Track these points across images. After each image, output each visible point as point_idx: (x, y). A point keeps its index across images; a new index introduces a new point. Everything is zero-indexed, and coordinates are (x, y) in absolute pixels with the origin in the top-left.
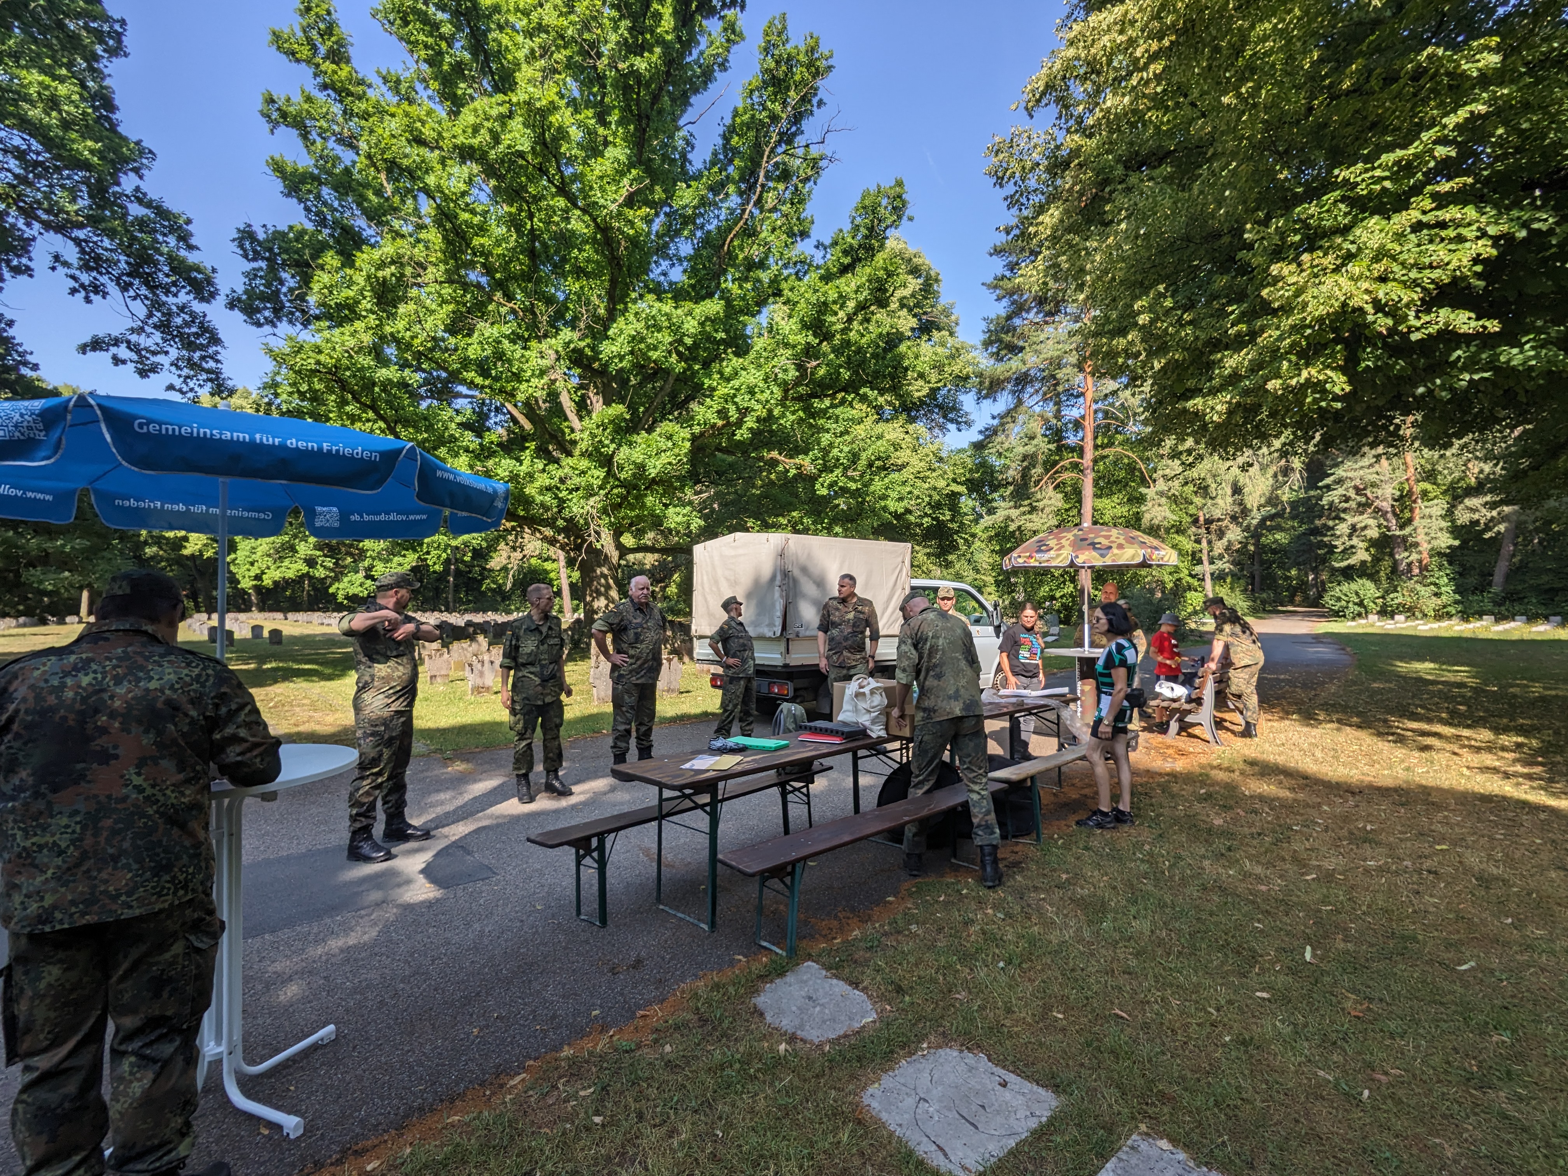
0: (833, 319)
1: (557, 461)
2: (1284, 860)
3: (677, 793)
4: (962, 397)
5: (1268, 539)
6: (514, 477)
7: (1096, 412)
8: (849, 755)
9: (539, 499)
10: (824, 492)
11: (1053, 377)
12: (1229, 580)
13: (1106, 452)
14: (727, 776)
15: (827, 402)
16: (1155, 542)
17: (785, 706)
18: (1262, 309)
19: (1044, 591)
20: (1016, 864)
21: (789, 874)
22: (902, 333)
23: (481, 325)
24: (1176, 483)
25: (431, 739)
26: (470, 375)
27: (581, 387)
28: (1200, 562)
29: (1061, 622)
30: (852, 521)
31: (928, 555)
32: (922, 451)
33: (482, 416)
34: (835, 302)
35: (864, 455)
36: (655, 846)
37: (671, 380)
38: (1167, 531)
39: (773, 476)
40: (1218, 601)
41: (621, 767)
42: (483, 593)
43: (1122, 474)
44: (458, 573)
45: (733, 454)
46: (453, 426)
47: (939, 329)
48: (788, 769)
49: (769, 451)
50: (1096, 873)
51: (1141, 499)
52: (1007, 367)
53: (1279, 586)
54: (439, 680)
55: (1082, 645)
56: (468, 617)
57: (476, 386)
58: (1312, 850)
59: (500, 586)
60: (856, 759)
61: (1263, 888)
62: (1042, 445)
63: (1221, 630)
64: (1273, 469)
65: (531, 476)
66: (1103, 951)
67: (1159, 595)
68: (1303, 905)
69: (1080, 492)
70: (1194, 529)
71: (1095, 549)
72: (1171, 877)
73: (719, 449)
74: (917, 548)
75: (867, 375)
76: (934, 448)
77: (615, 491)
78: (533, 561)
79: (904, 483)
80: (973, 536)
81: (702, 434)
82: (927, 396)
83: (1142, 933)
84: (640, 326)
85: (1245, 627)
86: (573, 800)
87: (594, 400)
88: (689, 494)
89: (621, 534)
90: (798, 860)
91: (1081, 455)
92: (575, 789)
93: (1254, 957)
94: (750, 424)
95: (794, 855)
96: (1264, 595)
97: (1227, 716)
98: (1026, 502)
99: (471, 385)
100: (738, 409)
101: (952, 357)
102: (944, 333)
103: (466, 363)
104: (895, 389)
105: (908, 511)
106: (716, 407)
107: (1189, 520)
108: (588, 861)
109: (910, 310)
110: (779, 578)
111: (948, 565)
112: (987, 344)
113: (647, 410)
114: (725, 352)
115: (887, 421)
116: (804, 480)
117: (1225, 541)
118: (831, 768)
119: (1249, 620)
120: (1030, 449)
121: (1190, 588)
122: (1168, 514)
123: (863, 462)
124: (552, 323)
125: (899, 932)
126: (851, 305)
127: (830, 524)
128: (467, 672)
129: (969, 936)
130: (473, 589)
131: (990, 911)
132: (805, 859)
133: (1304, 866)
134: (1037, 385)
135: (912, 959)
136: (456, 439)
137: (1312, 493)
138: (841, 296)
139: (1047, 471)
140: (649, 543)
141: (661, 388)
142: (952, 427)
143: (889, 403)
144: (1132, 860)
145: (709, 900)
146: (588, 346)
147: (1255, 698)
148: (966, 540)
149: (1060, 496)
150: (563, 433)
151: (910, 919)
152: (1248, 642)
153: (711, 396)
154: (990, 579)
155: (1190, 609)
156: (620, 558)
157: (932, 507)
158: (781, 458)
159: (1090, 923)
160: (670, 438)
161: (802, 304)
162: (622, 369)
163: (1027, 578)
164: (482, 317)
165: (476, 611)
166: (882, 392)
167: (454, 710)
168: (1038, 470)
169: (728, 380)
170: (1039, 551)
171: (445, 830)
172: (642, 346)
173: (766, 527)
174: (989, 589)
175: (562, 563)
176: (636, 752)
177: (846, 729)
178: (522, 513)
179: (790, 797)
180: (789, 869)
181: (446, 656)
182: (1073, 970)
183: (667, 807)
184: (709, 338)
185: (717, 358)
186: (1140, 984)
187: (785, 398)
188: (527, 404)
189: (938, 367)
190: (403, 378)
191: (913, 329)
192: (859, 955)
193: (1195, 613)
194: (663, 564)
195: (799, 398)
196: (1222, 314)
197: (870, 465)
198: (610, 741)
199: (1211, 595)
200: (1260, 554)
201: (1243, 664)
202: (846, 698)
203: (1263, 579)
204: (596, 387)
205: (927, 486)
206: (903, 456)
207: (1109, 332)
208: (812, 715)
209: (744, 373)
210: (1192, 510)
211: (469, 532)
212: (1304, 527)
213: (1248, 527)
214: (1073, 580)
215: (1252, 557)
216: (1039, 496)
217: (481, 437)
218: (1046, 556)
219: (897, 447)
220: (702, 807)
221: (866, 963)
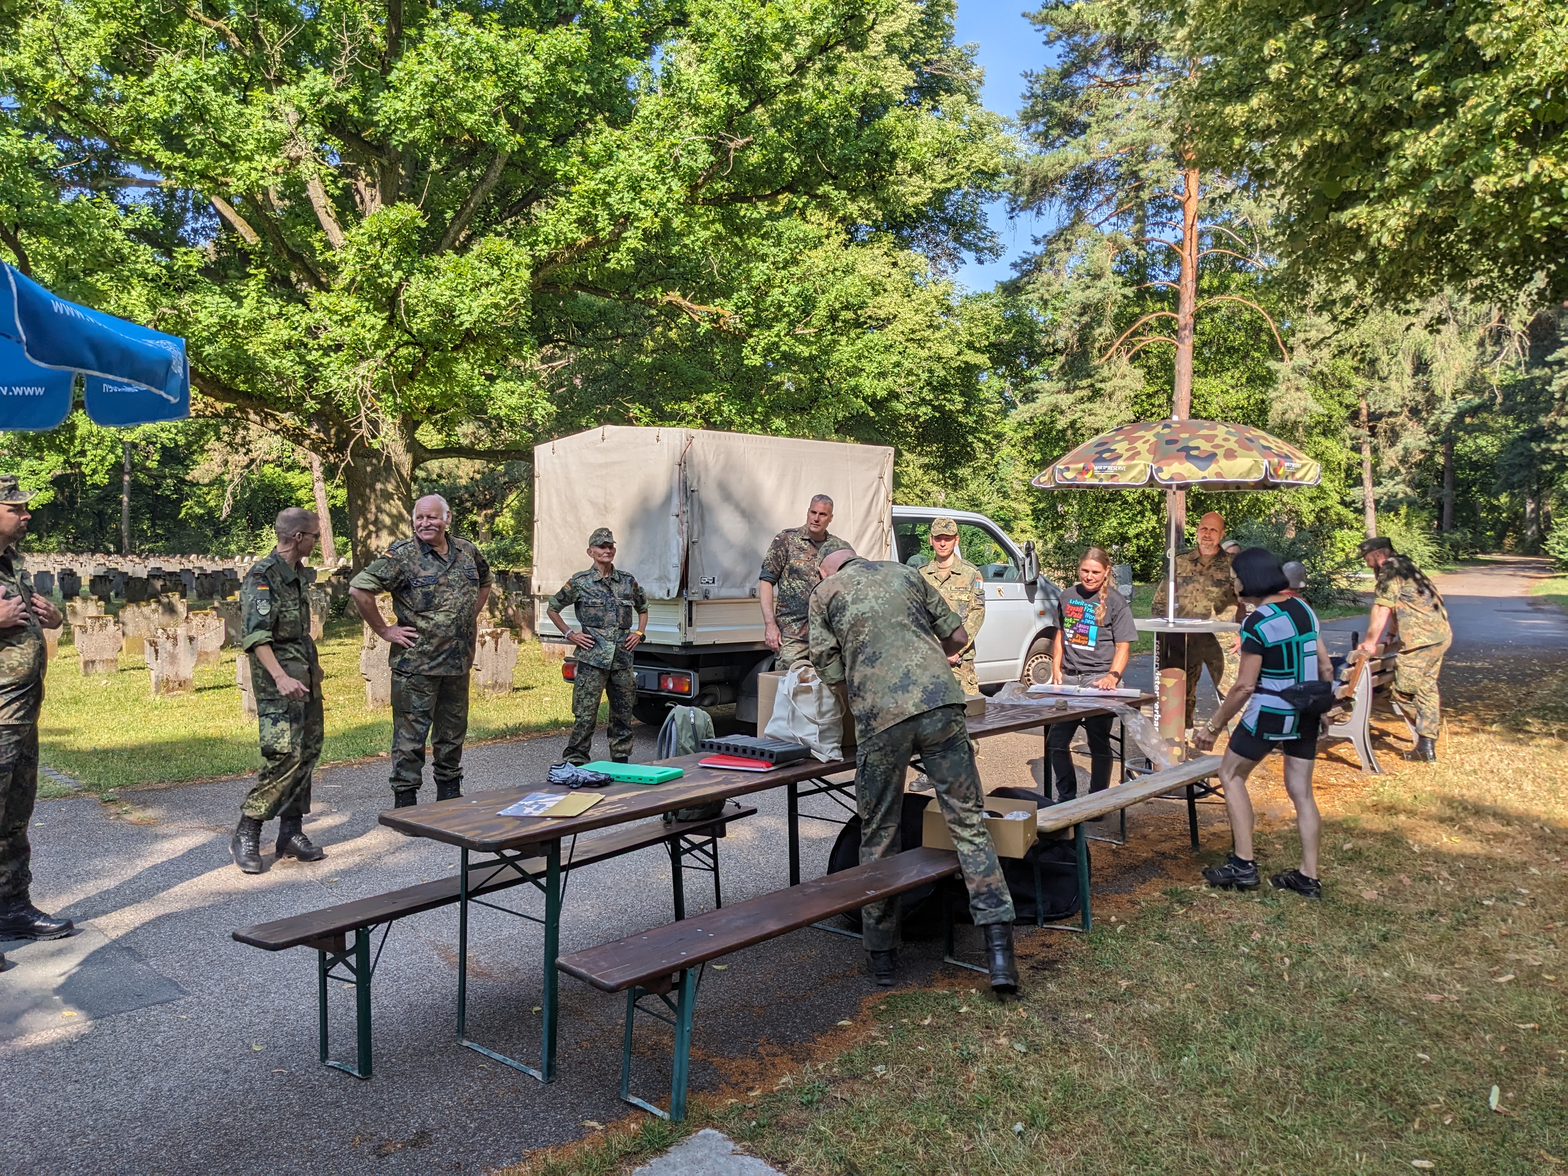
0: (775, 66)
1: (303, 300)
2: (1467, 952)
3: (493, 856)
4: (985, 207)
5: (1466, 446)
6: (228, 325)
7: (1201, 235)
8: (784, 790)
9: (273, 363)
10: (756, 361)
11: (1135, 175)
12: (1403, 510)
13: (1215, 301)
14: (577, 828)
15: (763, 208)
16: (1286, 448)
17: (678, 711)
18: (1467, 60)
19: (1109, 526)
20: (1047, 965)
21: (675, 986)
22: (889, 96)
23: (164, 58)
24: (1325, 353)
25: (82, 767)
26: (150, 146)
27: (345, 172)
28: (1358, 482)
29: (1135, 577)
30: (803, 410)
31: (926, 467)
32: (919, 296)
33: (173, 220)
34: (776, 37)
35: (822, 302)
36: (457, 942)
37: (499, 164)
38: (1308, 431)
39: (673, 334)
40: (1384, 544)
41: (405, 815)
42: (183, 524)
43: (1241, 337)
44: (137, 489)
45: (605, 293)
46: (119, 235)
47: (950, 91)
48: (683, 812)
49: (665, 291)
50: (1174, 977)
51: (1268, 380)
52: (1061, 157)
53: (1479, 522)
54: (99, 668)
55: (1163, 614)
56: (154, 563)
57: (158, 165)
58: (1509, 936)
59: (210, 512)
60: (793, 796)
61: (1434, 997)
62: (1113, 288)
63: (1385, 590)
64: (1478, 333)
65: (256, 326)
66: (1182, 1103)
67: (1291, 534)
68: (1491, 1023)
69: (1172, 367)
70: (1350, 429)
71: (1189, 457)
72: (1293, 983)
73: (581, 284)
74: (907, 456)
75: (829, 164)
76: (938, 291)
77: (403, 351)
78: (268, 469)
79: (888, 348)
80: (999, 436)
81: (552, 259)
82: (929, 203)
83: (1243, 1073)
84: (444, 67)
85: (1423, 585)
86: (323, 868)
87: (367, 194)
88: (533, 360)
89: (417, 424)
90: (691, 963)
91: (1176, 303)
92: (326, 850)
93: (1414, 1105)
94: (633, 243)
95: (685, 955)
96: (1458, 536)
97: (1390, 727)
98: (1085, 383)
99: (148, 162)
100: (612, 216)
101: (972, 138)
102: (960, 97)
103: (138, 124)
104: (874, 189)
105: (894, 395)
106: (576, 212)
107: (1344, 413)
108: (340, 970)
109: (904, 57)
110: (676, 501)
111: (958, 484)
112: (1029, 117)
113: (458, 214)
114: (592, 120)
115: (863, 244)
116: (724, 341)
117: (1399, 447)
118: (753, 812)
119: (1432, 575)
120: (1094, 295)
121: (1341, 524)
122: (1312, 404)
123: (820, 313)
124: (291, 60)
125: (855, 1077)
126: (803, 44)
127: (767, 415)
128: (148, 656)
129: (968, 1081)
130: (164, 517)
131: (1003, 1041)
132: (702, 961)
133: (1497, 962)
134: (1109, 188)
135: (875, 1121)
136: (123, 259)
137: (1537, 372)
138: (786, 27)
139: (1120, 330)
140: (465, 442)
141: (483, 179)
142: (968, 256)
143: (866, 214)
144: (1232, 957)
145: (544, 1029)
146: (354, 100)
147: (1435, 699)
148: (987, 443)
149: (1140, 372)
150: (313, 250)
151: (874, 1055)
152: (1428, 609)
153: (567, 195)
154: (1025, 508)
155: (1340, 557)
156: (415, 465)
157: (934, 389)
158: (686, 303)
159: (1163, 1057)
160: (495, 262)
161: (722, 39)
162: (414, 143)
163: (1083, 503)
164: (168, 45)
165: (170, 552)
166: (854, 193)
167: (126, 718)
168: (1106, 330)
169: (597, 166)
170: (1099, 460)
171: (101, 921)
172: (448, 103)
173: (661, 417)
174: (1023, 524)
175: (318, 472)
176: (435, 787)
177: (777, 749)
178: (243, 387)
179: (686, 859)
180: (676, 977)
181: (111, 628)
182: (1132, 1134)
183: (476, 878)
184: (565, 94)
185: (578, 128)
186: (1237, 1154)
187: (691, 200)
188: (248, 197)
189: (946, 154)
190: (30, 151)
191: (907, 90)
192: (790, 1115)
193: (1348, 563)
194: (488, 480)
195: (716, 201)
196: (1403, 66)
197: (833, 318)
198: (389, 770)
199: (1373, 535)
200: (1453, 471)
201: (1417, 643)
202: (778, 699)
203: (1456, 509)
204: (370, 173)
205: (924, 353)
206: (886, 304)
207: (1221, 93)
208: (723, 726)
209: (623, 154)
210: (1349, 397)
211: (153, 419)
212: (1523, 427)
213: (1436, 425)
214: (1157, 509)
215: (1440, 475)
216: (1105, 372)
217: (169, 254)
218: (1111, 468)
219: (877, 289)
220: (534, 878)
221: (799, 1129)
